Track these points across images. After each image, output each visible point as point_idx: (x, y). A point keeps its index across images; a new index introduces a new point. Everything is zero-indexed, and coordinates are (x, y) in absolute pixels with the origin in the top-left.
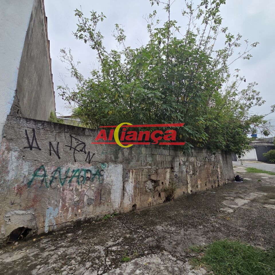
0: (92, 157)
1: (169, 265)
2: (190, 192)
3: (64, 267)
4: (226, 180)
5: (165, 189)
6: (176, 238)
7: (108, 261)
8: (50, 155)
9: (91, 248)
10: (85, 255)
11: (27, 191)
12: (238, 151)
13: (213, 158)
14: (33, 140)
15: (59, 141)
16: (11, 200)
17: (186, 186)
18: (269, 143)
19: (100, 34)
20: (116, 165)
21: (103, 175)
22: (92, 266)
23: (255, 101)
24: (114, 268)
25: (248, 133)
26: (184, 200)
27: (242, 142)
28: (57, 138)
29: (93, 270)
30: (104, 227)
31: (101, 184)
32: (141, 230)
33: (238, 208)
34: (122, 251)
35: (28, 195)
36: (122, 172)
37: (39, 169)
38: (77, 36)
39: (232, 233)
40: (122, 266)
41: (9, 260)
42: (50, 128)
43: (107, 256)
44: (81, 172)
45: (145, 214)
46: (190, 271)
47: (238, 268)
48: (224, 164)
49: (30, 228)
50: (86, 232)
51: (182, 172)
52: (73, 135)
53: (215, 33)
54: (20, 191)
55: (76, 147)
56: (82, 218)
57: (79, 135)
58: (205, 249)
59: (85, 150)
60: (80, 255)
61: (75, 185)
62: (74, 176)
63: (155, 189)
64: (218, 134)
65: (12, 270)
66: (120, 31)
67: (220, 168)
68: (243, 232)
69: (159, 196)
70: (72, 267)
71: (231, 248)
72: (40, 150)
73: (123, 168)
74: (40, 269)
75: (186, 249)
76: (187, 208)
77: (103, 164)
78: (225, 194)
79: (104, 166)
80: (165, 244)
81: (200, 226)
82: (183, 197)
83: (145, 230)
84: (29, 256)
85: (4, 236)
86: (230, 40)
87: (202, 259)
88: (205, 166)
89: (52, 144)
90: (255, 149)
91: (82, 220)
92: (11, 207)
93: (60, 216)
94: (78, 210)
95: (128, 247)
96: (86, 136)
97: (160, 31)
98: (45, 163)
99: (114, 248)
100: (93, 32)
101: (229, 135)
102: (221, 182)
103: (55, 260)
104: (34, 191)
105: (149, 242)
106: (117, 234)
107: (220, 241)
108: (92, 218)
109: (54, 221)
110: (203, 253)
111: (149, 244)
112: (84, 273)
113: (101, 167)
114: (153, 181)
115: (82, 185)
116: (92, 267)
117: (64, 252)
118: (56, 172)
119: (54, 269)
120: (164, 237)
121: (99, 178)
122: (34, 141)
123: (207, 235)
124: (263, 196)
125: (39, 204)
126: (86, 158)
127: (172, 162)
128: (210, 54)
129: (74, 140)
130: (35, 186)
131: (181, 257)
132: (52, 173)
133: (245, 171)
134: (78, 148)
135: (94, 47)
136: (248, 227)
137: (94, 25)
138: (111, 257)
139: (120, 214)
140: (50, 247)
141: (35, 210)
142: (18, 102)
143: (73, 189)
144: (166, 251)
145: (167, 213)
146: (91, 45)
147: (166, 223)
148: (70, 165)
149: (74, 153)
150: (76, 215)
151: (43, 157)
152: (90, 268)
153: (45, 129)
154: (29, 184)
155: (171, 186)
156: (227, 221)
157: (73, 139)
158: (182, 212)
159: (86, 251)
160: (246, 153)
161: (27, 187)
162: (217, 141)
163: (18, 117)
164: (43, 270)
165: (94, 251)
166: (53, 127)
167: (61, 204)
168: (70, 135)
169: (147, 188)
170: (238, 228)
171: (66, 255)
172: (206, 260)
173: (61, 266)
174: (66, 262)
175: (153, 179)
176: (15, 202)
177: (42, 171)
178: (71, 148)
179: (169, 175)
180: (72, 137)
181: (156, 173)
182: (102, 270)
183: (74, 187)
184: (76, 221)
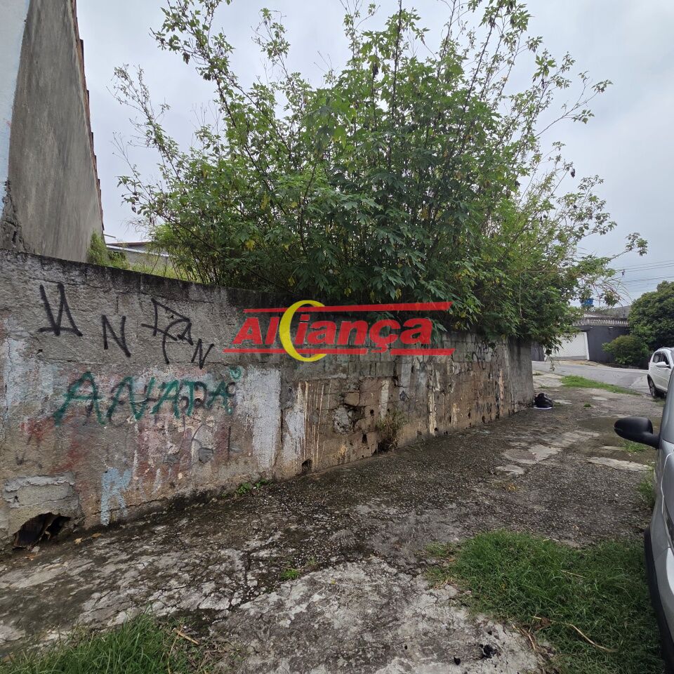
0: (208, 352)
1: (382, 583)
2: (432, 431)
3: (155, 594)
4: (514, 405)
5: (376, 426)
6: (398, 529)
7: (250, 580)
8: (106, 347)
9: (211, 554)
10: (199, 570)
11: (53, 432)
12: (546, 340)
13: (489, 355)
14: (61, 311)
15: (125, 314)
16: (17, 455)
17: (424, 419)
18: (617, 320)
19: (223, 40)
20: (264, 372)
21: (234, 395)
22: (217, 590)
23: (592, 223)
24: (264, 592)
25: (571, 298)
26: (419, 449)
27: (557, 318)
28: (121, 307)
29: (220, 599)
30: (239, 510)
31: (230, 416)
32: (322, 516)
33: (534, 465)
34: (281, 559)
35: (57, 443)
36: (279, 388)
37: (81, 381)
38: (162, 40)
39: (517, 517)
40: (282, 588)
41: (24, 584)
42: (101, 282)
43: (248, 569)
44: (181, 388)
45: (332, 481)
46: (424, 591)
47: (521, 583)
48: (512, 368)
49: (66, 515)
50: (198, 521)
51: (417, 387)
52: (160, 300)
53: (512, 50)
54: (36, 432)
55: (168, 328)
56: (187, 491)
57: (174, 299)
58: (458, 549)
59: (190, 336)
60: (187, 568)
61: (168, 418)
62: (166, 397)
63: (354, 426)
64: (504, 298)
65: (37, 603)
66: (275, 30)
67: (505, 378)
68: (540, 515)
69: (363, 442)
70: (172, 593)
71: (510, 545)
72: (80, 335)
73: (282, 379)
74: (99, 599)
75: (420, 551)
76: (425, 466)
77: (234, 368)
78: (509, 436)
79: (236, 373)
80: (375, 542)
81: (451, 503)
82: (417, 443)
83: (332, 514)
84: (71, 574)
85: (7, 533)
86: (545, 71)
87: (450, 568)
88: (469, 374)
89: (110, 321)
90: (585, 333)
91: (187, 495)
92: (18, 470)
93: (135, 488)
94: (177, 474)
95: (294, 549)
96: (192, 301)
97: (377, 38)
98: (93, 367)
99: (264, 554)
100: (206, 33)
101: (530, 302)
102: (504, 408)
103: (132, 580)
104: (69, 433)
105: (340, 539)
106: (268, 524)
107: (490, 532)
108: (209, 491)
109: (123, 499)
110: (453, 558)
111: (340, 543)
112: (200, 604)
113: (228, 376)
114: (349, 407)
115: (184, 418)
116: (216, 592)
117: (151, 564)
118: (121, 389)
119: (131, 599)
120: (373, 528)
121: (225, 403)
122: (64, 313)
123: (464, 521)
124: (590, 439)
125: (85, 462)
126: (192, 354)
127: (396, 363)
128: (496, 104)
129: (162, 311)
130: (71, 421)
131: (408, 567)
132: (112, 391)
133: (559, 384)
134: (173, 332)
135: (210, 75)
136: (551, 505)
137: (209, 13)
138: (257, 571)
139: (274, 481)
140: (116, 554)
141: (76, 476)
142: (15, 212)
143: (163, 426)
144: (376, 555)
145: (380, 478)
146: (200, 69)
147: (378, 499)
148: (154, 371)
149: (164, 342)
150: (172, 485)
151: (88, 352)
152: (213, 595)
153: (89, 285)
154: (58, 416)
155: (391, 418)
156: (509, 492)
157: (160, 308)
158: (414, 475)
159: (202, 561)
160: (564, 342)
161: (52, 423)
162: (500, 315)
163: (19, 253)
164: (108, 602)
165: (220, 560)
166: (109, 278)
167: (135, 462)
168: (153, 300)
169: (336, 423)
170: (530, 507)
171: (157, 570)
172: (459, 570)
173: (147, 592)
174: (158, 584)
175: (351, 404)
176: (25, 459)
177: (86, 387)
178: (155, 330)
179: (387, 395)
180: (159, 304)
181: (359, 389)
182: (239, 597)
183: (167, 423)
184: (174, 498)
